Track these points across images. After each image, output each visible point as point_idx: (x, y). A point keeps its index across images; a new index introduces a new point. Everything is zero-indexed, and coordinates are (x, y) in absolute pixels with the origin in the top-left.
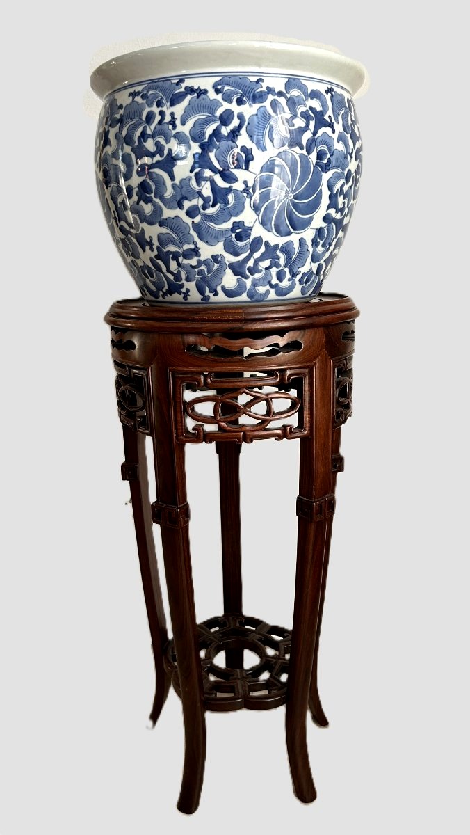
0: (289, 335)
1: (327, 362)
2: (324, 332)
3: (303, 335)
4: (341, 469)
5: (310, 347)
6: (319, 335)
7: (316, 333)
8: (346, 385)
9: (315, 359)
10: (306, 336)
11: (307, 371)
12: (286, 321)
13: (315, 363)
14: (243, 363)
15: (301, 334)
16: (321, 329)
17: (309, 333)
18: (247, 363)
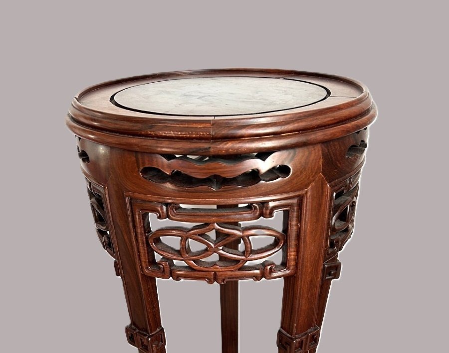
0: (273, 158)
1: (323, 187)
2: (323, 151)
3: (293, 157)
4: (336, 276)
5: (301, 173)
6: (315, 155)
7: (310, 153)
8: (347, 208)
9: (307, 186)
10: (297, 158)
11: (295, 201)
12: (270, 139)
13: (306, 193)
14: (211, 194)
15: (292, 155)
16: (319, 147)
17: (301, 154)
18: (216, 194)
